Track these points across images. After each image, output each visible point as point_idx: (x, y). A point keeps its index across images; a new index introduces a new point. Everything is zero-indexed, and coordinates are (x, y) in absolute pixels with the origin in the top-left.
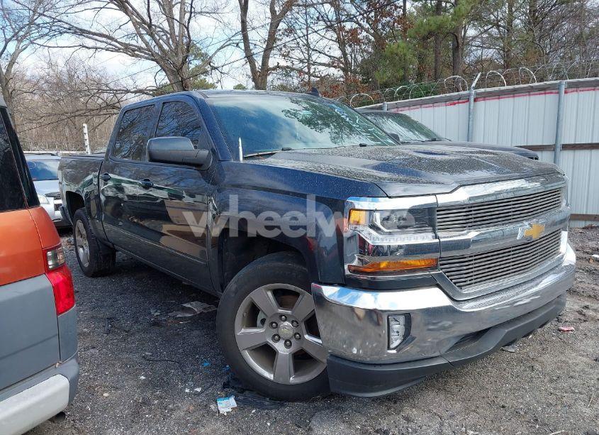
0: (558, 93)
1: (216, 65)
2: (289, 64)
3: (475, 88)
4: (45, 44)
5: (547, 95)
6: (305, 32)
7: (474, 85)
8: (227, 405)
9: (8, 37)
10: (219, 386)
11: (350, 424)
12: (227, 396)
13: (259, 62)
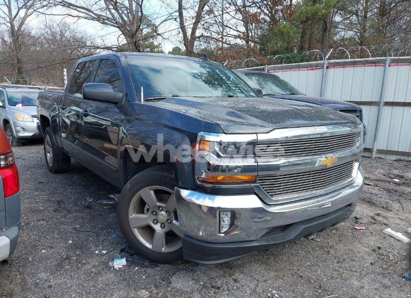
0: (384, 66)
1: (160, 33)
2: (209, 35)
3: (328, 59)
4: (44, 12)
5: (377, 67)
6: (221, 13)
7: (327, 57)
8: (120, 263)
9: (20, 6)
10: (119, 250)
11: (197, 281)
12: (122, 257)
13: (189, 32)
